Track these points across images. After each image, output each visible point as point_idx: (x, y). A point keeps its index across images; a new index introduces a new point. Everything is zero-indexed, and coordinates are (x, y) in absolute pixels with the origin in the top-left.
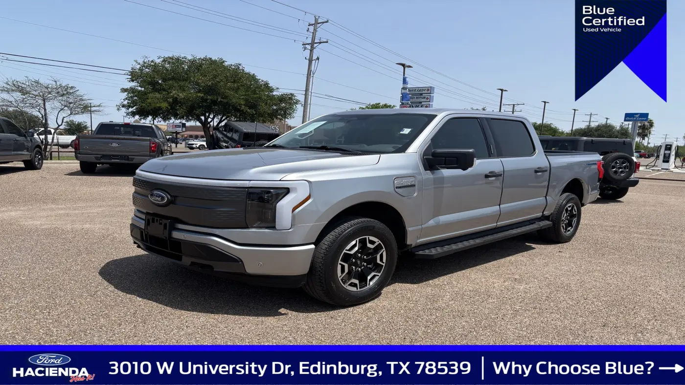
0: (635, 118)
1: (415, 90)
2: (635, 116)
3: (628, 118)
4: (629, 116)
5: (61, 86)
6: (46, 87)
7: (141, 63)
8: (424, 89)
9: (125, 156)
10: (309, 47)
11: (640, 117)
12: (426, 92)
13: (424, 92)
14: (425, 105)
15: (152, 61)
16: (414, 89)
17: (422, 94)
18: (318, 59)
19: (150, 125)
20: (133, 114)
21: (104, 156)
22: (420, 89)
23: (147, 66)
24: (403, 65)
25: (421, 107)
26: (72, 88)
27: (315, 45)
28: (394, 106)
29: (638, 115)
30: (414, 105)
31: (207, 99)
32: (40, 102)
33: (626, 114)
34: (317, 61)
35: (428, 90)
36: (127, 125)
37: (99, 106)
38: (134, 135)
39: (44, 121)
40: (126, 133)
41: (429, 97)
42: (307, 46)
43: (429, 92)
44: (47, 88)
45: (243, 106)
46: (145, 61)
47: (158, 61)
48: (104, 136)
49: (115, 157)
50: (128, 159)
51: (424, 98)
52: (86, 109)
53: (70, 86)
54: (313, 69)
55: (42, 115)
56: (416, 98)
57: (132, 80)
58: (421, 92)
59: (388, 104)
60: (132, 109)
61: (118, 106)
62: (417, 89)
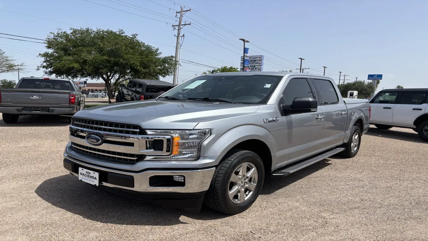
0: (374, 78)
1: (251, 58)
2: (374, 76)
3: (370, 78)
4: (370, 77)
7: (56, 34)
8: (257, 57)
9: (46, 108)
10: (177, 28)
11: (377, 77)
12: (258, 59)
13: (257, 59)
14: (258, 68)
15: (64, 33)
17: (255, 60)
18: (183, 36)
19: (68, 80)
20: (51, 73)
21: (25, 108)
22: (254, 57)
23: (60, 36)
24: (244, 40)
25: (255, 69)
27: (181, 26)
28: (237, 68)
29: (376, 76)
31: (111, 61)
33: (369, 75)
34: (183, 38)
35: (260, 58)
36: (47, 80)
38: (54, 88)
40: (46, 87)
41: (260, 62)
42: (176, 27)
43: (261, 59)
45: (139, 67)
46: (59, 32)
47: (69, 32)
48: (25, 89)
49: (36, 109)
50: (49, 111)
51: (257, 63)
52: (11, 68)
54: (180, 43)
56: (252, 63)
57: (49, 47)
58: (255, 59)
59: (233, 67)
60: (49, 69)
61: (38, 67)
62: (252, 57)
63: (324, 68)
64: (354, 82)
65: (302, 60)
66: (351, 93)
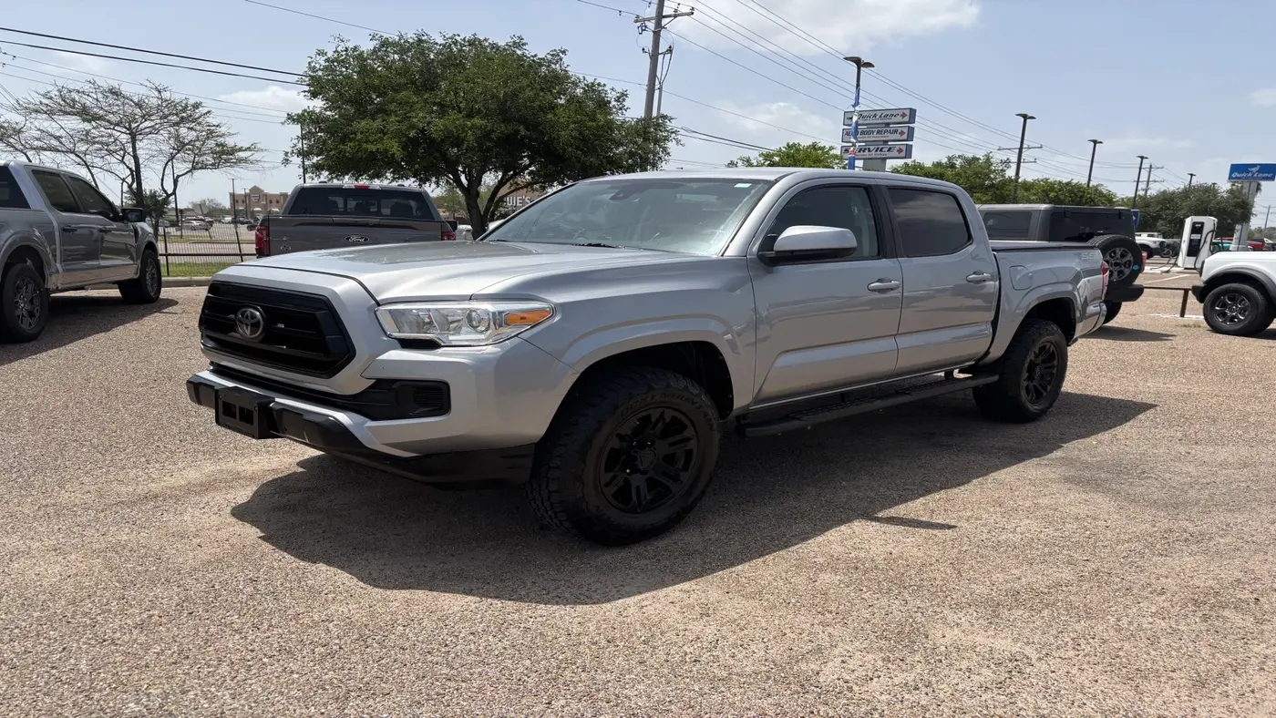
1: (875, 116)
3: (1235, 175)
4: (1236, 171)
5: (170, 103)
6: (137, 104)
7: (331, 54)
8: (895, 113)
10: (651, 25)
11: (1259, 171)
12: (899, 119)
13: (894, 119)
14: (897, 148)
15: (354, 49)
16: (874, 113)
17: (889, 124)
18: (670, 51)
20: (318, 168)
22: (885, 113)
23: (343, 61)
24: (858, 62)
25: (888, 151)
26: (196, 106)
28: (831, 148)
30: (872, 148)
32: (124, 138)
33: (1231, 166)
34: (668, 56)
35: (904, 115)
37: (248, 149)
39: (135, 186)
41: (907, 130)
42: (646, 24)
43: (907, 119)
44: (139, 105)
46: (339, 50)
47: (367, 47)
51: (896, 131)
52: (225, 156)
53: (192, 101)
54: (658, 74)
55: (130, 169)
56: (878, 132)
57: (314, 95)
58: (887, 121)
59: (819, 145)
60: (315, 159)
61: (286, 154)
62: (879, 113)
63: (1092, 144)
64: (1182, 187)
65: (1028, 120)
66: (1194, 224)
